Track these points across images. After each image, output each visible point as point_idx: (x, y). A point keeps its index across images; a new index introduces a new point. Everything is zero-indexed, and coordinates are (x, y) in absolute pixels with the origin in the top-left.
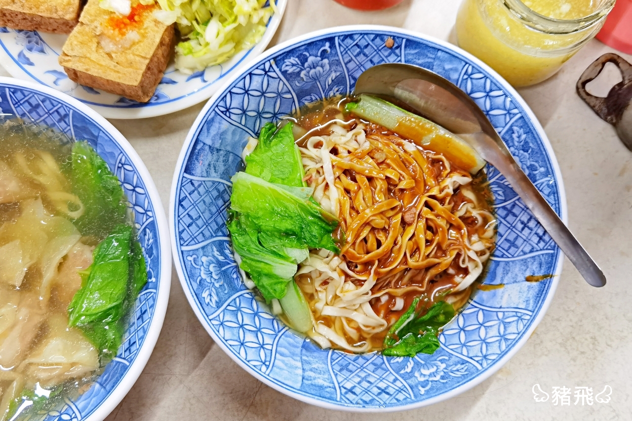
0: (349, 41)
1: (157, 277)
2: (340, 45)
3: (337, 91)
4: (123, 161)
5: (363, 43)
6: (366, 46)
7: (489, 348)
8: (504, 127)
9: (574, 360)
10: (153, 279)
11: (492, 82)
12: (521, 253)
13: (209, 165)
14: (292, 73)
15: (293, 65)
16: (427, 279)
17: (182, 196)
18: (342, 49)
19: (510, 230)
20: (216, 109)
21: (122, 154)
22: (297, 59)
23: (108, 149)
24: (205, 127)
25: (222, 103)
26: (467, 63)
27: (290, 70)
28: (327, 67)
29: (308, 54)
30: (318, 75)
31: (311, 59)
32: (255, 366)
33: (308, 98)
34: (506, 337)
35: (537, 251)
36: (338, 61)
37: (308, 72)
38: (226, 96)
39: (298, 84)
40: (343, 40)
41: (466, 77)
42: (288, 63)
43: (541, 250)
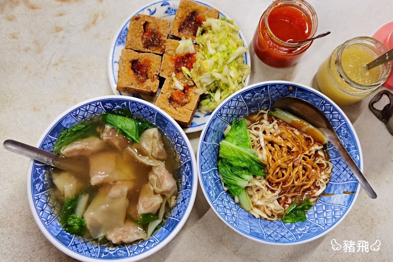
0: (273, 87)
1: (191, 184)
2: (269, 89)
3: (265, 106)
4: (178, 135)
5: (279, 88)
6: (280, 90)
7: (327, 221)
8: (337, 127)
9: (363, 228)
10: (190, 185)
11: (333, 107)
12: (343, 181)
13: (212, 137)
14: (248, 99)
15: (249, 96)
16: (302, 190)
17: (202, 150)
18: (270, 90)
19: (338, 171)
20: (217, 115)
21: (177, 132)
22: (251, 94)
23: (171, 129)
24: (212, 122)
25: (219, 112)
26: (323, 99)
27: (248, 98)
28: (263, 97)
29: (256, 92)
30: (258, 100)
31: (257, 94)
32: (231, 223)
33: (253, 109)
34: (335, 217)
35: (350, 181)
36: (268, 95)
37: (255, 99)
38: (221, 109)
39: (249, 104)
40: (271, 87)
41: (322, 104)
42: (247, 96)
43: (351, 181)
